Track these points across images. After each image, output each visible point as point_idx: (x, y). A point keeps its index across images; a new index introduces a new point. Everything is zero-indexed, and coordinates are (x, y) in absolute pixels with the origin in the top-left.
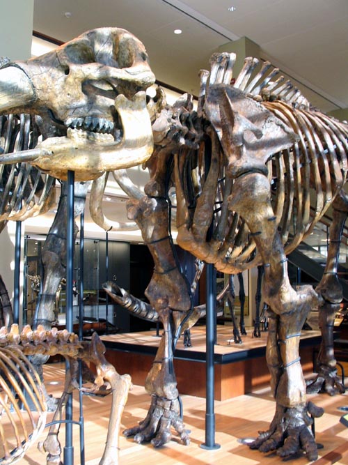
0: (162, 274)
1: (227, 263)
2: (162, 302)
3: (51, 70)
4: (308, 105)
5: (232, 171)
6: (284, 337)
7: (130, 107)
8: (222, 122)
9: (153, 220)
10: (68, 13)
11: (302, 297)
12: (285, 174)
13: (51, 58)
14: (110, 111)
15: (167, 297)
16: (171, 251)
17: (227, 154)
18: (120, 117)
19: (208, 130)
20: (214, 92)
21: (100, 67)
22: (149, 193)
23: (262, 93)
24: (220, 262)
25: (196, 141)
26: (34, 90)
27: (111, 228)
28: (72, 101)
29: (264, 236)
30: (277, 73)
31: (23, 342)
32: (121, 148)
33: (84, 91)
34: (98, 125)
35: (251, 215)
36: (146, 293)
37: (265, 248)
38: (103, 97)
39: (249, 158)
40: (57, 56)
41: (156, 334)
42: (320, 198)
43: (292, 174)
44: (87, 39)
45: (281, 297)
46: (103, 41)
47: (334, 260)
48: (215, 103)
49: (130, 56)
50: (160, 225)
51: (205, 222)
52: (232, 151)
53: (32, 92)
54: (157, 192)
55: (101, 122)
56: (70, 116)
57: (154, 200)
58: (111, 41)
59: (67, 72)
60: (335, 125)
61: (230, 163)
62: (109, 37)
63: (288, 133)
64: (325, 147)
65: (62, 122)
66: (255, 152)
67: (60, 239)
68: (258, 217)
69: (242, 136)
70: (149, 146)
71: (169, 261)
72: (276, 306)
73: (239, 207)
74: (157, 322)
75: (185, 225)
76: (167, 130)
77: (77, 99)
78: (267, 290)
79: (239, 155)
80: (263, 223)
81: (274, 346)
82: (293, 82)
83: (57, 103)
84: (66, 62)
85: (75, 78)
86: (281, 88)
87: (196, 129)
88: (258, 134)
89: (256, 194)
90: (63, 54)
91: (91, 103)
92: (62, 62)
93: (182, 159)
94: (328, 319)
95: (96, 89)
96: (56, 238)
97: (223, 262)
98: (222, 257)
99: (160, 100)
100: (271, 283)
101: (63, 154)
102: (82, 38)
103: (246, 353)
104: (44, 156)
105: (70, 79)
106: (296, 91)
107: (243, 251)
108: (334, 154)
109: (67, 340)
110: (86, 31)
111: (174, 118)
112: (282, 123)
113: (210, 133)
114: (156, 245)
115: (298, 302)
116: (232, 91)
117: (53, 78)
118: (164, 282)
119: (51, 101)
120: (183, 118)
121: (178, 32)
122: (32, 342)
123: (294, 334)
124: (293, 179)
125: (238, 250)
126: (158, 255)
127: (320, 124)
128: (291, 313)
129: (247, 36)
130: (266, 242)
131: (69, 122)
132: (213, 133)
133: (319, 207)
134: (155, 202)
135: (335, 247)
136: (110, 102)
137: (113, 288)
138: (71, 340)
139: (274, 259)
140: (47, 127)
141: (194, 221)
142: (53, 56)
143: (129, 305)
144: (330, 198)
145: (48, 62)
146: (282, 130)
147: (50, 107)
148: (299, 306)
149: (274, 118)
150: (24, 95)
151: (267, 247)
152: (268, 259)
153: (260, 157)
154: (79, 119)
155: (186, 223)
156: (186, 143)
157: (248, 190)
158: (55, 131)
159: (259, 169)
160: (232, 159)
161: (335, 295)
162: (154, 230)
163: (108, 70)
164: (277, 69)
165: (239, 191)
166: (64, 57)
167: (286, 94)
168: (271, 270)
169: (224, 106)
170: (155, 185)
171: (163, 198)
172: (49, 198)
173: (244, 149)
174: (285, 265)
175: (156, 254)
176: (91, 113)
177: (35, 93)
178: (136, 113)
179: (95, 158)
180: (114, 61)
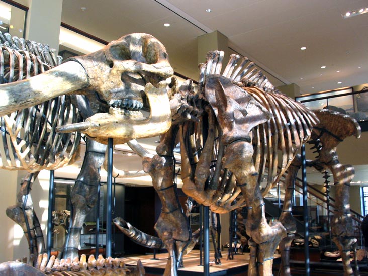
0: (168, 213)
1: (219, 206)
2: (167, 235)
3: (100, 64)
4: (273, 89)
5: (226, 139)
6: (261, 260)
7: (156, 92)
8: (217, 103)
9: (163, 173)
10: (84, 8)
11: (275, 230)
12: (261, 141)
13: (100, 55)
14: (140, 95)
15: (171, 230)
16: (175, 196)
17: (221, 127)
18: (148, 99)
19: (207, 108)
20: (211, 81)
21: (136, 63)
22: (160, 153)
23: (242, 81)
24: (214, 205)
25: (198, 116)
26: (88, 79)
27: (118, 175)
28: (114, 87)
29: (249, 187)
30: (253, 66)
31: (89, 268)
32: (149, 122)
33: (123, 80)
34: (132, 105)
35: (240, 172)
36: (155, 227)
37: (249, 195)
38: (136, 85)
39: (237, 130)
40: (104, 54)
41: (153, 257)
42: (285, 158)
43: (266, 141)
44: (125, 41)
45: (261, 231)
46: (135, 43)
47: (289, 202)
48: (212, 88)
49: (156, 54)
50: (168, 177)
51: (204, 176)
52: (225, 125)
53: (87, 80)
54: (166, 152)
55: (135, 102)
56: (113, 98)
57: (163, 158)
58: (141, 43)
59: (111, 65)
60: (294, 104)
61: (224, 133)
62: (140, 40)
63: (264, 112)
64: (288, 121)
65: (106, 102)
66: (241, 126)
67: (85, 185)
68: (245, 173)
69: (233, 114)
70: (169, 121)
71: (173, 204)
72: (257, 238)
73: (231, 166)
74: (155, 248)
75: (188, 178)
76: (178, 109)
77: (118, 85)
78: (250, 226)
79: (231, 128)
80: (248, 177)
81: (254, 267)
82: (263, 72)
83: (104, 88)
84: (111, 58)
85: (118, 71)
86: (255, 77)
87: (198, 107)
88: (244, 112)
89: (244, 157)
90: (109, 53)
91: (128, 89)
92: (108, 59)
93: (185, 128)
94: (285, 246)
95: (130, 78)
96: (83, 184)
97: (216, 205)
98: (215, 201)
99: (174, 87)
100: (252, 221)
101: (108, 126)
102: (122, 41)
103: (225, 272)
104: (93, 127)
105: (114, 71)
106: (265, 79)
107: (230, 197)
108: (294, 126)
109: (118, 266)
110: (124, 35)
111: (182, 99)
112: (259, 104)
113: (208, 110)
114: (164, 192)
115: (273, 235)
116: (224, 80)
117: (101, 69)
118: (170, 220)
119: (99, 87)
120: (189, 99)
121: (167, 25)
122: (96, 268)
123: (269, 258)
124: (266, 145)
125: (226, 196)
126: (166, 199)
127: (284, 104)
128: (268, 243)
129: (219, 30)
130: (250, 191)
131: (111, 102)
132: (210, 110)
133: (284, 165)
134: (164, 160)
135: (290, 192)
136: (141, 88)
137: (121, 222)
138: (121, 266)
139: (255, 203)
140: (93, 105)
141: (195, 175)
142: (101, 54)
143: (133, 235)
144: (291, 158)
145: (98, 58)
146: (260, 109)
147: (97, 91)
148: (273, 237)
149: (254, 101)
150: (82, 83)
151: (251, 195)
152: (251, 203)
153: (245, 129)
154: (119, 100)
155: (189, 176)
156: (191, 117)
157: (239, 153)
158: (98, 108)
159: (245, 139)
160: (226, 130)
161: (290, 227)
162: (163, 180)
163: (141, 65)
164: (253, 63)
165: (232, 154)
166: (110, 55)
167: (258, 81)
168: (253, 212)
169: (218, 91)
170: (164, 147)
171: (170, 157)
172: (76, 153)
173: (234, 123)
174: (263, 208)
175: (164, 198)
176: (127, 96)
177: (88, 81)
178: (160, 97)
179: (130, 129)
180: (143, 57)
